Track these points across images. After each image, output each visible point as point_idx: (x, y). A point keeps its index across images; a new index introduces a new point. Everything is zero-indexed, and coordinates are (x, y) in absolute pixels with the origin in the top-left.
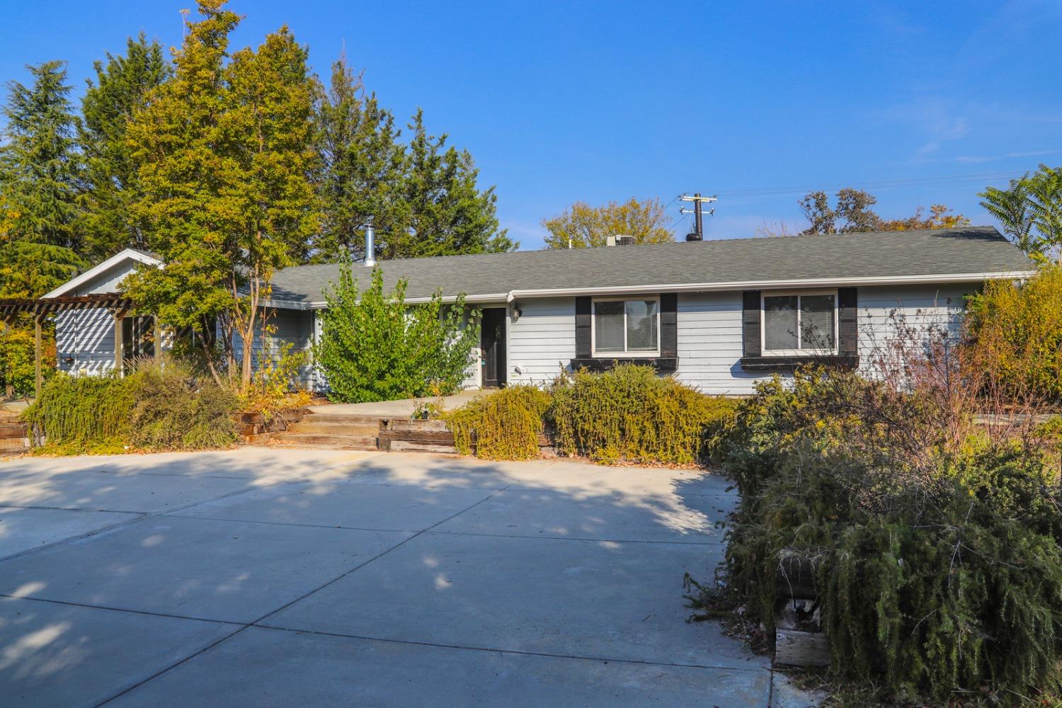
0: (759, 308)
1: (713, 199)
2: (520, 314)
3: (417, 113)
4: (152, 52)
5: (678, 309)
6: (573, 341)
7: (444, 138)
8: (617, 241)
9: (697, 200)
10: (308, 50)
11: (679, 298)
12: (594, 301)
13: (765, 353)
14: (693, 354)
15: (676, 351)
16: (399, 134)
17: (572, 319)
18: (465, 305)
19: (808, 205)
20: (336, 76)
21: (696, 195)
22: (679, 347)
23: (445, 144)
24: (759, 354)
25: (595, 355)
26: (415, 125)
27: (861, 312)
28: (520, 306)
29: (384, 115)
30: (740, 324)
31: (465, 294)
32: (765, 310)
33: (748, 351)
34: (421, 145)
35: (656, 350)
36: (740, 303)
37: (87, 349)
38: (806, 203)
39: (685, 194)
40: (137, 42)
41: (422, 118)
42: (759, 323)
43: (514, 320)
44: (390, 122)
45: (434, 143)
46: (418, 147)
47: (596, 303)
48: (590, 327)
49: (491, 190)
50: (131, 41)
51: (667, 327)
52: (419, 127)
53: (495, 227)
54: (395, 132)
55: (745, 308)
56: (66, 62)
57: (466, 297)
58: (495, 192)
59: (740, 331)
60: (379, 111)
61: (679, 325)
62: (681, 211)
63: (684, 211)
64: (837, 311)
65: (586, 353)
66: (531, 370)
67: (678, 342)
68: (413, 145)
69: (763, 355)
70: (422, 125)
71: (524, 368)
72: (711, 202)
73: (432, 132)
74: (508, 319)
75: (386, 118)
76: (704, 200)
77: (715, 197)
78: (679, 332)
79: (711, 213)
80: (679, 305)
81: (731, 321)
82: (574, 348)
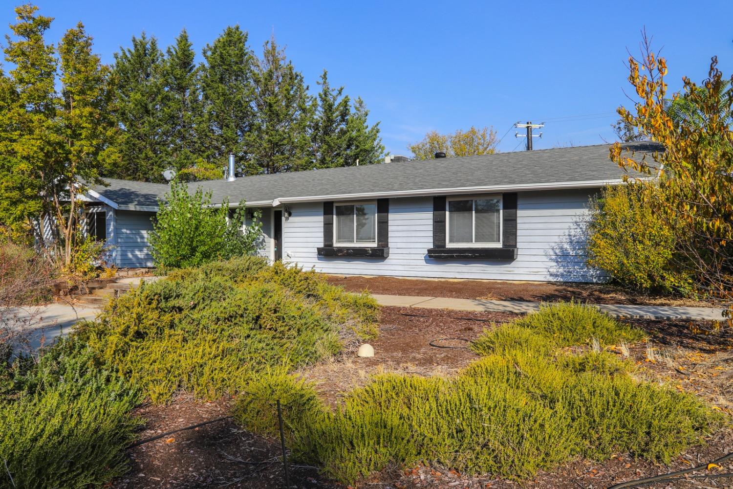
0: (445, 210)
1: (541, 126)
2: (290, 215)
3: (323, 73)
4: (150, 43)
5: (390, 211)
6: (322, 235)
7: (342, 89)
8: (391, 160)
9: (528, 127)
10: (247, 35)
11: (390, 203)
12: (335, 205)
13: (449, 245)
14: (399, 245)
15: (388, 242)
16: (307, 88)
17: (321, 219)
18: (246, 208)
19: (619, 128)
20: (268, 52)
21: (528, 123)
22: (390, 240)
23: (342, 93)
24: (444, 246)
25: (336, 245)
26: (322, 81)
27: (520, 213)
28: (290, 209)
29: (297, 76)
30: (431, 222)
31: (245, 201)
32: (449, 211)
33: (437, 243)
34: (326, 95)
35: (375, 241)
36: (431, 206)
37: (48, 237)
38: (617, 126)
39: (518, 123)
40: (139, 38)
41: (327, 76)
42: (445, 221)
43: (287, 219)
44: (301, 80)
45: (335, 93)
46: (323, 96)
47: (336, 207)
48: (332, 224)
49: (377, 124)
50: (134, 38)
51: (381, 224)
52: (325, 83)
53: (382, 150)
54: (305, 87)
55: (435, 210)
56: (100, 55)
57: (246, 203)
58: (379, 127)
59: (431, 228)
60: (294, 73)
61: (390, 223)
62: (516, 135)
63: (518, 135)
64: (501, 211)
65: (329, 243)
66: (298, 255)
67: (389, 235)
68: (320, 95)
69: (447, 247)
70: (327, 81)
71: (292, 254)
72: (540, 128)
73: (333, 85)
74: (283, 218)
75: (299, 78)
76: (533, 126)
77: (543, 124)
78: (390, 228)
79: (540, 136)
80: (390, 208)
81: (425, 219)
82: (322, 240)
